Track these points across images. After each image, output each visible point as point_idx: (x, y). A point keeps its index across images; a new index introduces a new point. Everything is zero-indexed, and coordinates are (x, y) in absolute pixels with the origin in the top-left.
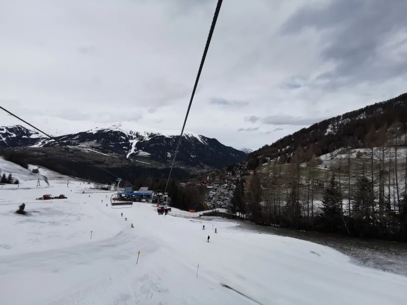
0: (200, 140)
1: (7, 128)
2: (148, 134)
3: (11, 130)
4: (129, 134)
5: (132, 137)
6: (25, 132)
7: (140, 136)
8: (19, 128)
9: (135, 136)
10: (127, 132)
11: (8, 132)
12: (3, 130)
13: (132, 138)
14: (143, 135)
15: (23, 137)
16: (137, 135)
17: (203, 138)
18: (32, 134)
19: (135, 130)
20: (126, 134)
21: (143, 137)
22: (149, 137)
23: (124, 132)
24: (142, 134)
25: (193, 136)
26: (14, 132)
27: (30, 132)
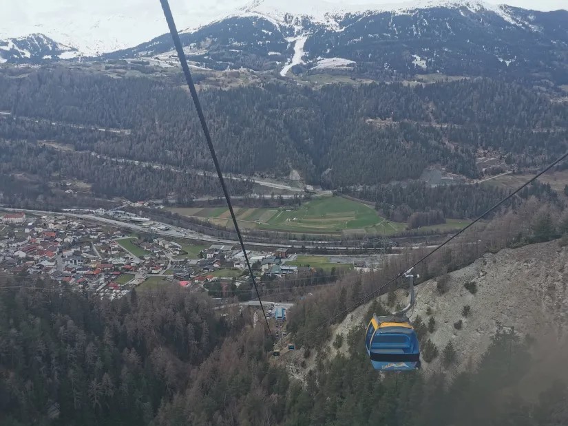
0: (507, 18)
1: (14, 40)
2: (336, 18)
3: (22, 44)
4: (282, 24)
5: (291, 29)
6: (51, 48)
7: (313, 25)
8: (38, 39)
9: (300, 28)
10: (276, 19)
11: (16, 48)
12: (6, 44)
13: (291, 32)
14: (323, 21)
15: (45, 57)
16: (306, 23)
17: (516, 12)
18: (63, 51)
19: (298, 12)
20: (275, 23)
21: (323, 25)
22: (341, 25)
23: (269, 19)
24: (318, 18)
25: (483, 8)
26: (27, 49)
27: (60, 48)
